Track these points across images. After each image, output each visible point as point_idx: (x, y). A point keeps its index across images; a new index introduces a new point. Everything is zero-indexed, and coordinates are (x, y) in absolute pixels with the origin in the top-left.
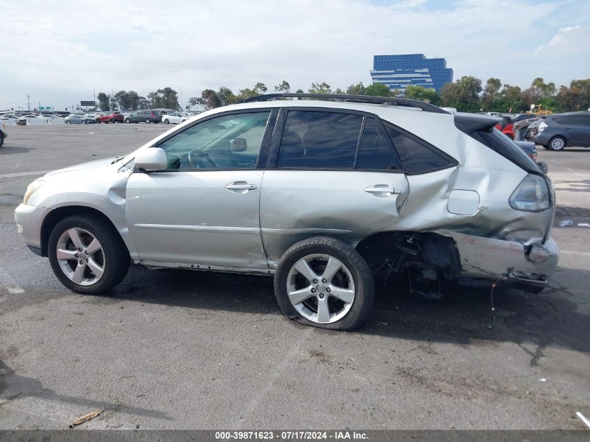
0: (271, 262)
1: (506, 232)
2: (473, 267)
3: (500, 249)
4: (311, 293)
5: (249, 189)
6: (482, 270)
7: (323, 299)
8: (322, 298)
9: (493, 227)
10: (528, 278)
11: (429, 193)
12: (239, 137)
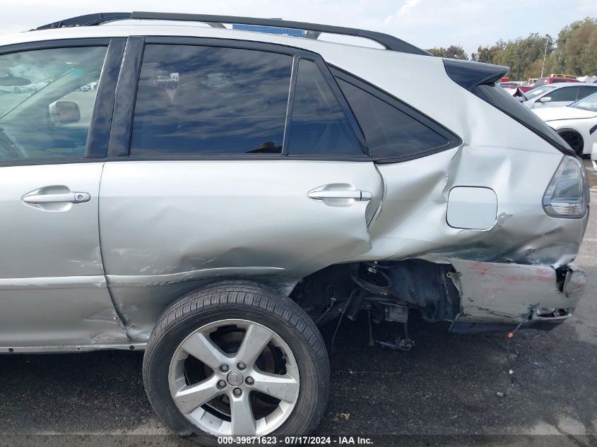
0: (134, 332)
1: (530, 250)
2: (480, 309)
3: (522, 278)
4: (218, 390)
5: (75, 202)
6: (492, 313)
7: (241, 399)
8: (237, 395)
9: (511, 243)
10: (552, 315)
11: (416, 195)
12: (65, 99)
